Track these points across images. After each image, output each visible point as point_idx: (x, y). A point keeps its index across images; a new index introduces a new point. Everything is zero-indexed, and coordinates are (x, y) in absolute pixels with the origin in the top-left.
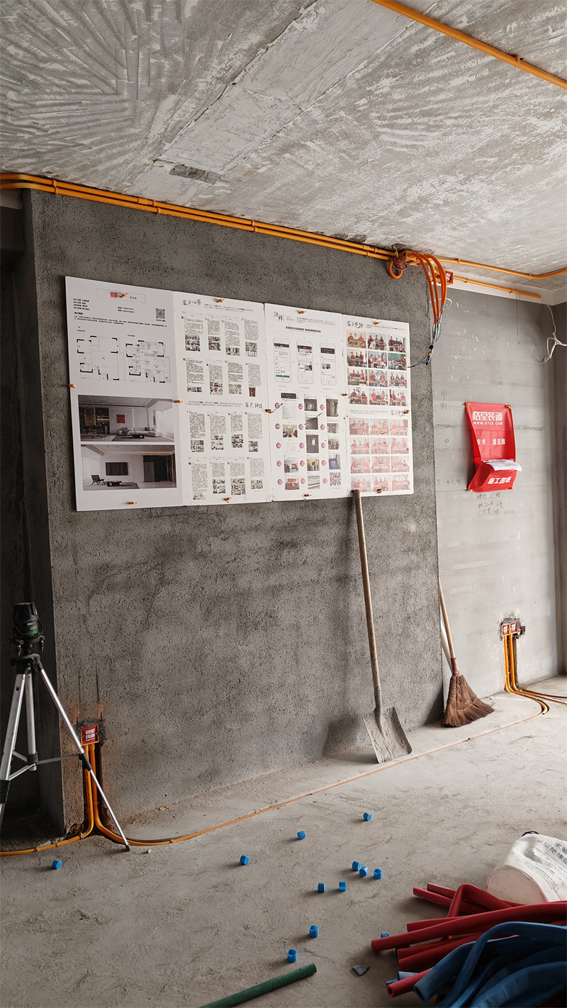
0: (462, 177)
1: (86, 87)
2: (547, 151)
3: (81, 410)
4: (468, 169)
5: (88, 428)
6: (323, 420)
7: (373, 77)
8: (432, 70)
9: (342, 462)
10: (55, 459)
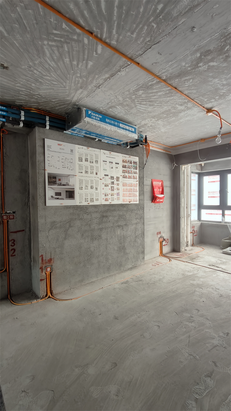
0: (156, 119)
1: (56, 84)
2: (179, 114)
3: (48, 177)
4: (158, 117)
5: (50, 182)
6: (115, 182)
7: (137, 90)
8: (154, 90)
9: (120, 194)
10: (40, 190)
